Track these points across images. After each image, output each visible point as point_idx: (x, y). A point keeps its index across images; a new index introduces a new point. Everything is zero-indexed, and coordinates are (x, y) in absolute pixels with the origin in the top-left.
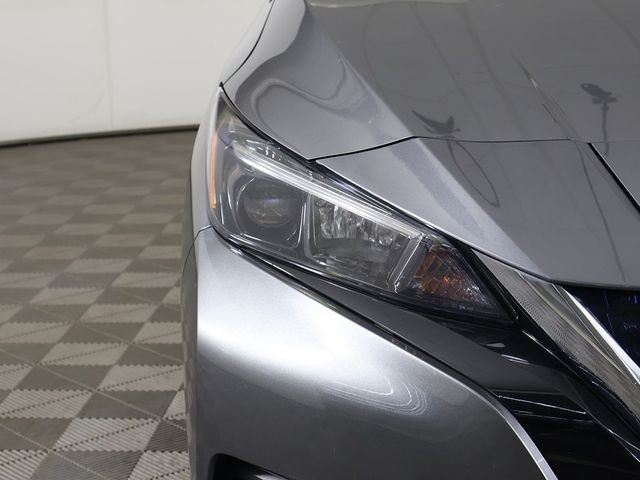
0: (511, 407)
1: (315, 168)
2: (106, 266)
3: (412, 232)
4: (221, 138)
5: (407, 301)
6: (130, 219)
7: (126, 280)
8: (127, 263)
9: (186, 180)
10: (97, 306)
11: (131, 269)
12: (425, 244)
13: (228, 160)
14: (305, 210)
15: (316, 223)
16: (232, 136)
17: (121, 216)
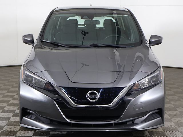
0: (54, 99)
1: (34, 74)
2: (3, 92)
3: (45, 81)
4: (24, 70)
5: (45, 89)
6: (7, 84)
7: (7, 94)
8: (7, 91)
9: (19, 76)
10: (2, 98)
11: (8, 92)
12: (46, 82)
13: (24, 73)
14: (33, 79)
15: (35, 81)
16: (25, 70)
17: (5, 83)
